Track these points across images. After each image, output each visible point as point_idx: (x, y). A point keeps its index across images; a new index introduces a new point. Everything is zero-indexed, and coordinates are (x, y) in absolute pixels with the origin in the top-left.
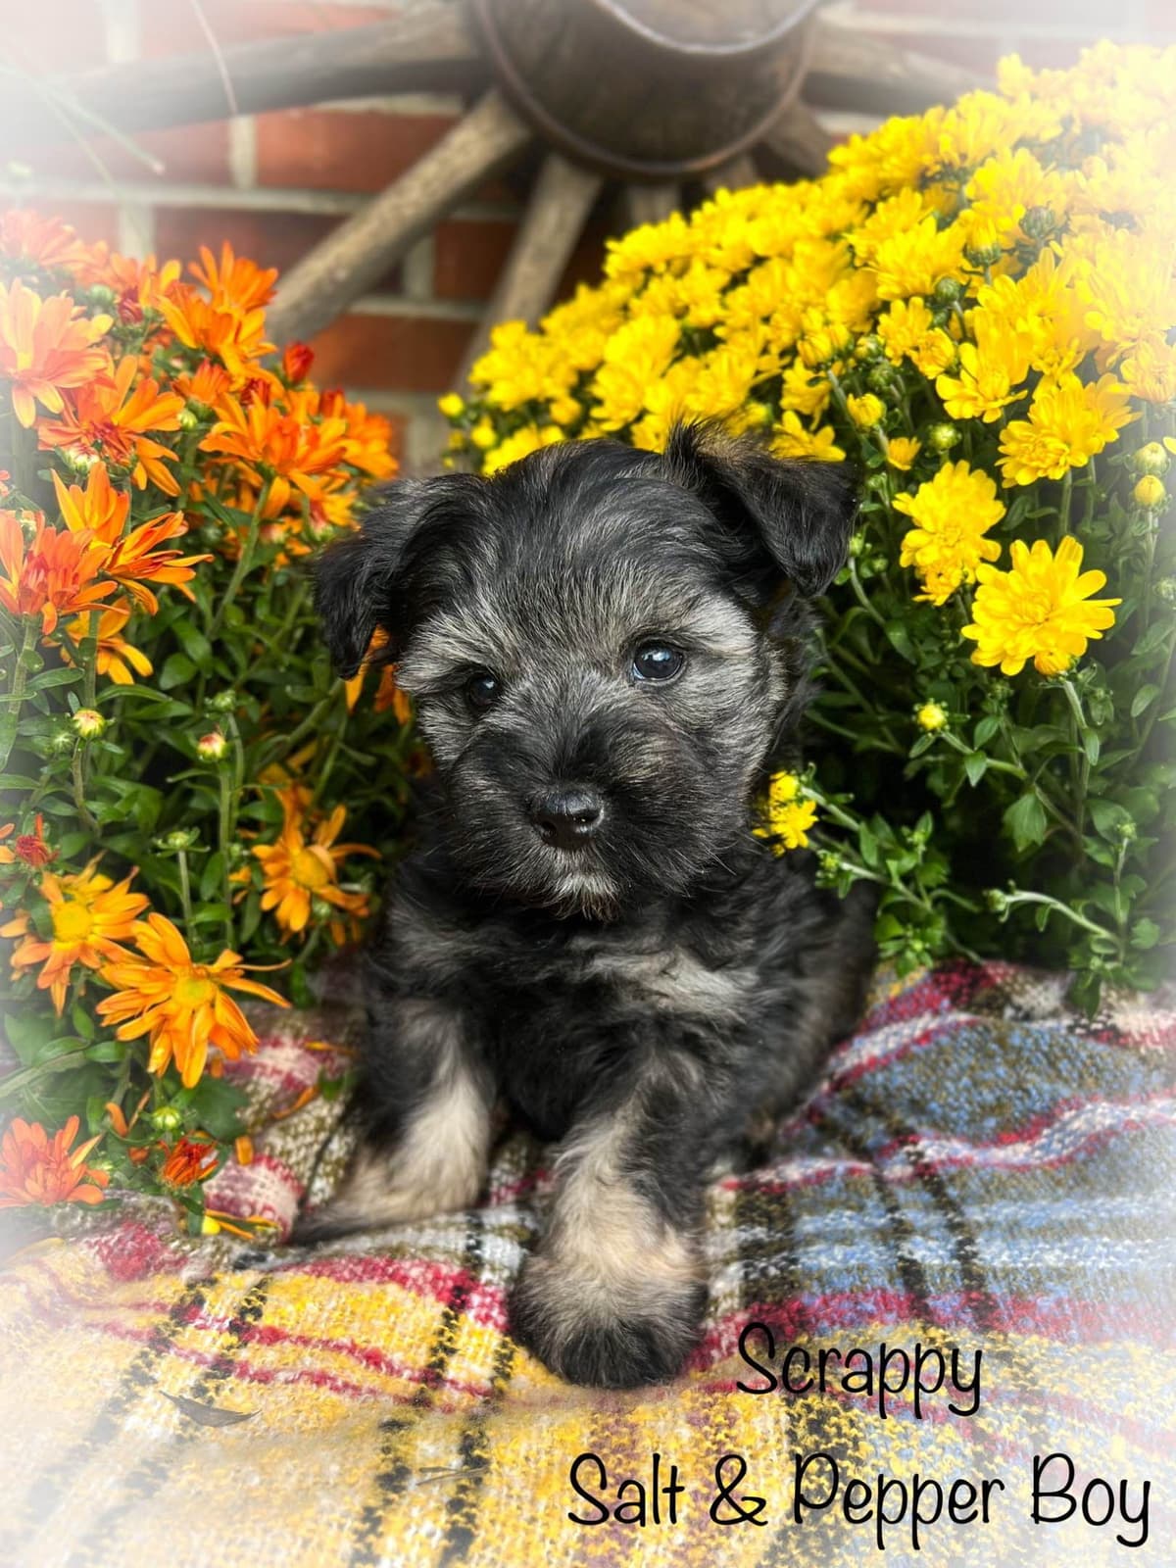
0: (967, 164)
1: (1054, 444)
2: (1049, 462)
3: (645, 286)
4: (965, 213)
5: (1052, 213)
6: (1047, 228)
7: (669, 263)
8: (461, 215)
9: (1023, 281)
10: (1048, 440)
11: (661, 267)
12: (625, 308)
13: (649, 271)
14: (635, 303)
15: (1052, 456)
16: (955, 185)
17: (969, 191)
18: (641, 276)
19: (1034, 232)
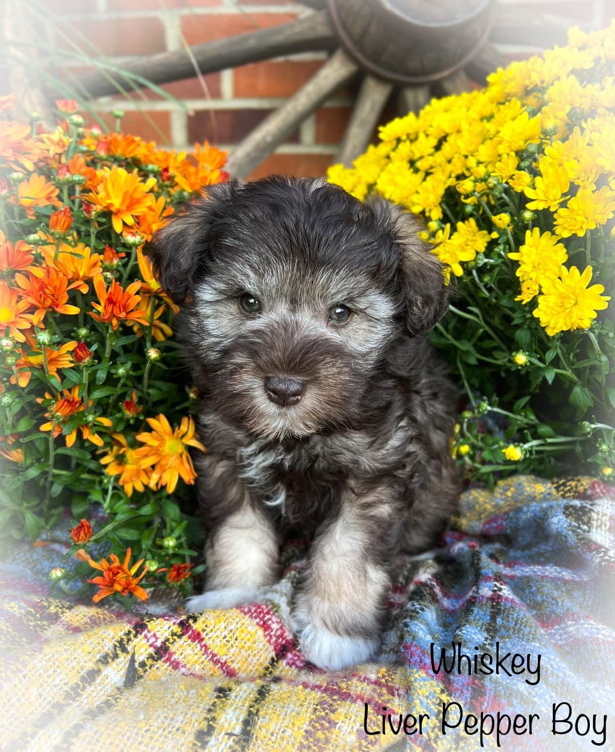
0: (545, 85)
1: (580, 218)
2: (578, 227)
3: (397, 147)
4: (544, 109)
5: (582, 110)
6: (580, 116)
7: (408, 135)
8: (328, 104)
9: (567, 142)
10: (577, 217)
11: (404, 137)
12: (388, 157)
13: (399, 140)
14: (392, 155)
15: (579, 224)
16: (540, 95)
17: (546, 97)
18: (395, 143)
19: (574, 119)
